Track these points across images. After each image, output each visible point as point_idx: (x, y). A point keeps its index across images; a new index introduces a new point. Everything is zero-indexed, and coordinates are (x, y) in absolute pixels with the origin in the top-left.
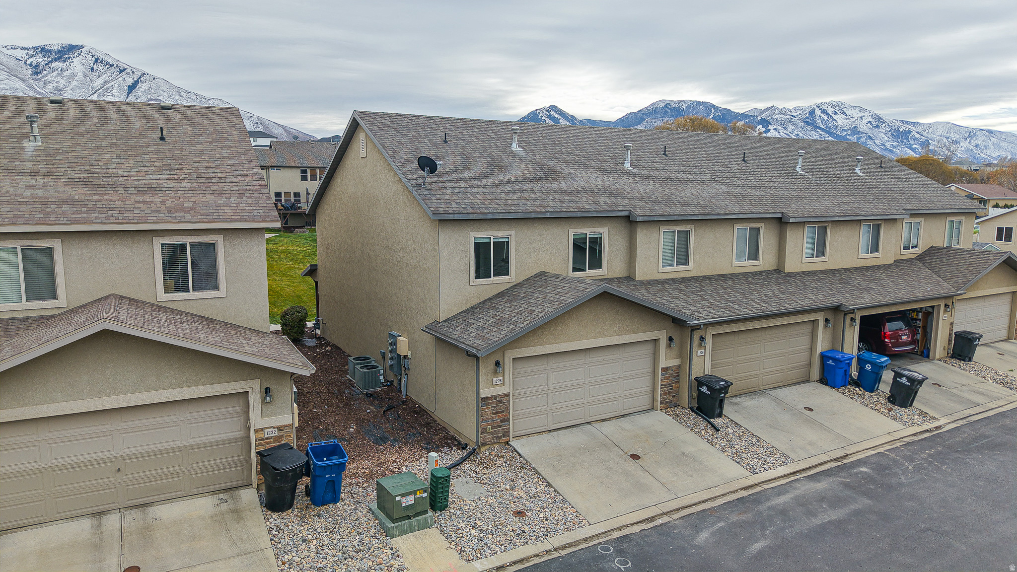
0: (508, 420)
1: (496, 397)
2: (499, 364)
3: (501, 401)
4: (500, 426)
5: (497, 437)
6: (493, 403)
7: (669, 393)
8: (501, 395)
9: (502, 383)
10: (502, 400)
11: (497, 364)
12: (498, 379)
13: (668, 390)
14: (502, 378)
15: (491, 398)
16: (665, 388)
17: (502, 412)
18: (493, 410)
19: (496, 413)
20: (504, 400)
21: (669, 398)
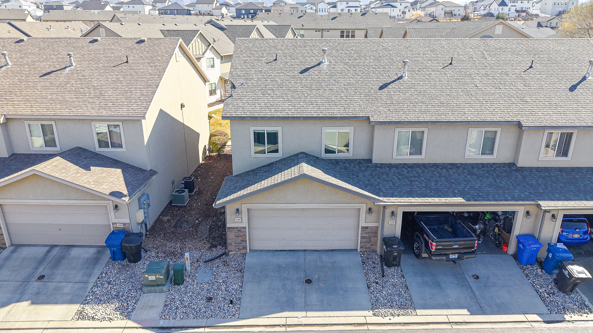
0: (246, 241)
1: (237, 228)
2: (238, 211)
3: (240, 231)
4: (241, 243)
5: (239, 249)
6: (235, 231)
7: (368, 242)
8: (241, 228)
9: (240, 221)
11: (238, 210)
12: (238, 219)
13: (367, 240)
14: (240, 218)
15: (234, 228)
16: (364, 239)
17: (242, 236)
18: (235, 234)
19: (237, 236)
20: (242, 230)
21: (368, 245)
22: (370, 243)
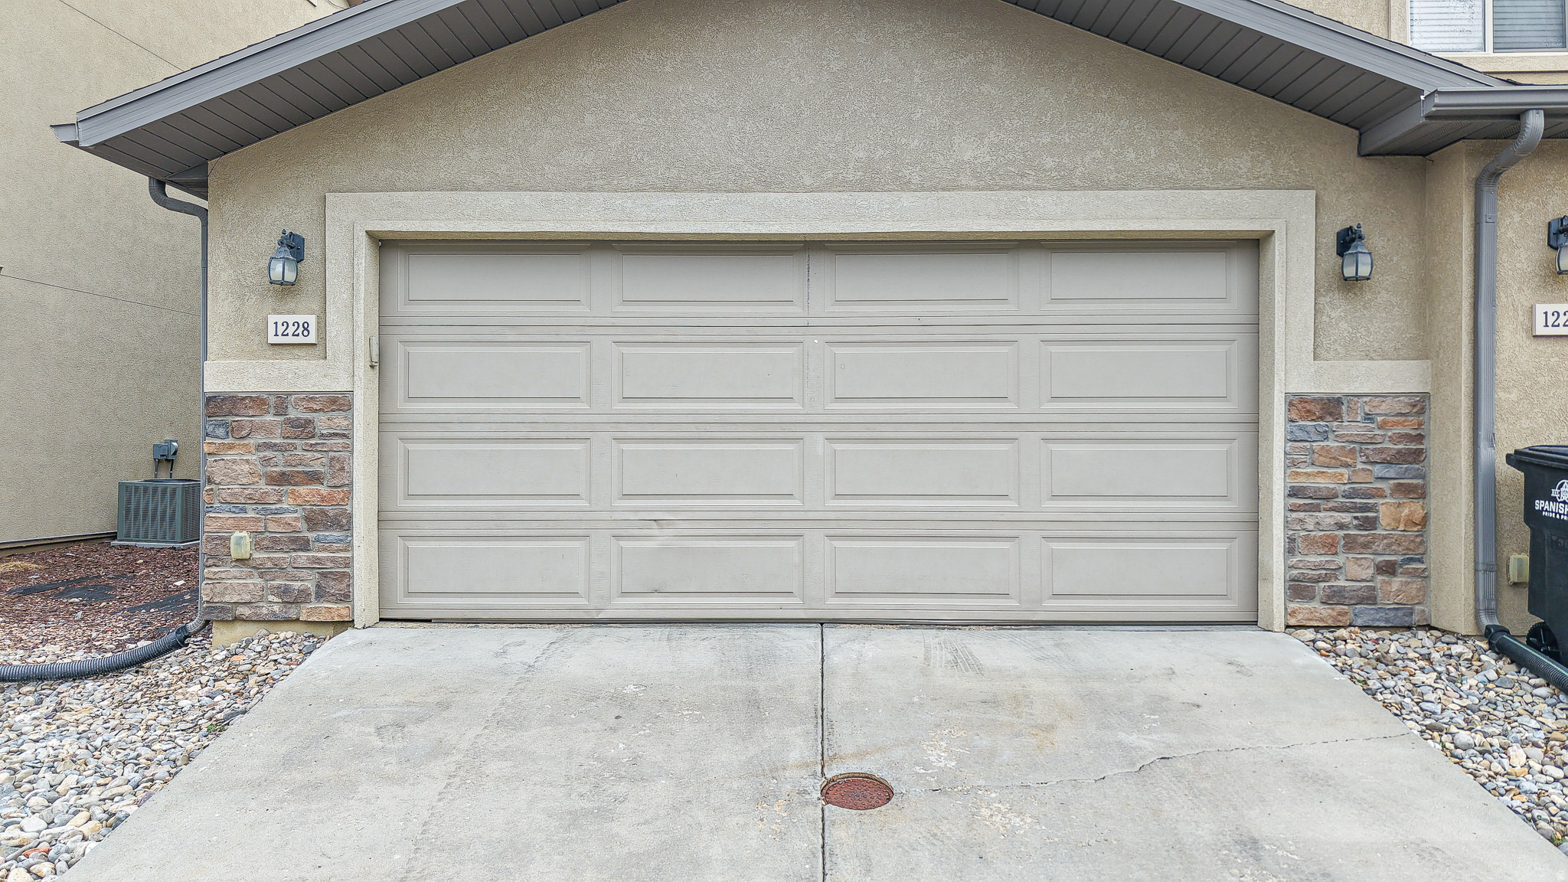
0: (343, 523)
1: (281, 402)
2: (299, 252)
3: (303, 429)
4: (304, 545)
5: (284, 592)
6: (266, 427)
7: (1351, 544)
8: (310, 397)
9: (312, 339)
10: (309, 422)
11: (293, 248)
12: (291, 319)
13: (1341, 526)
14: (312, 320)
15: (258, 402)
16: (1317, 508)
17: (314, 478)
18: (267, 461)
19: (281, 478)
20: (322, 422)
21: (1356, 570)
22: (1366, 546)
